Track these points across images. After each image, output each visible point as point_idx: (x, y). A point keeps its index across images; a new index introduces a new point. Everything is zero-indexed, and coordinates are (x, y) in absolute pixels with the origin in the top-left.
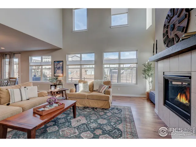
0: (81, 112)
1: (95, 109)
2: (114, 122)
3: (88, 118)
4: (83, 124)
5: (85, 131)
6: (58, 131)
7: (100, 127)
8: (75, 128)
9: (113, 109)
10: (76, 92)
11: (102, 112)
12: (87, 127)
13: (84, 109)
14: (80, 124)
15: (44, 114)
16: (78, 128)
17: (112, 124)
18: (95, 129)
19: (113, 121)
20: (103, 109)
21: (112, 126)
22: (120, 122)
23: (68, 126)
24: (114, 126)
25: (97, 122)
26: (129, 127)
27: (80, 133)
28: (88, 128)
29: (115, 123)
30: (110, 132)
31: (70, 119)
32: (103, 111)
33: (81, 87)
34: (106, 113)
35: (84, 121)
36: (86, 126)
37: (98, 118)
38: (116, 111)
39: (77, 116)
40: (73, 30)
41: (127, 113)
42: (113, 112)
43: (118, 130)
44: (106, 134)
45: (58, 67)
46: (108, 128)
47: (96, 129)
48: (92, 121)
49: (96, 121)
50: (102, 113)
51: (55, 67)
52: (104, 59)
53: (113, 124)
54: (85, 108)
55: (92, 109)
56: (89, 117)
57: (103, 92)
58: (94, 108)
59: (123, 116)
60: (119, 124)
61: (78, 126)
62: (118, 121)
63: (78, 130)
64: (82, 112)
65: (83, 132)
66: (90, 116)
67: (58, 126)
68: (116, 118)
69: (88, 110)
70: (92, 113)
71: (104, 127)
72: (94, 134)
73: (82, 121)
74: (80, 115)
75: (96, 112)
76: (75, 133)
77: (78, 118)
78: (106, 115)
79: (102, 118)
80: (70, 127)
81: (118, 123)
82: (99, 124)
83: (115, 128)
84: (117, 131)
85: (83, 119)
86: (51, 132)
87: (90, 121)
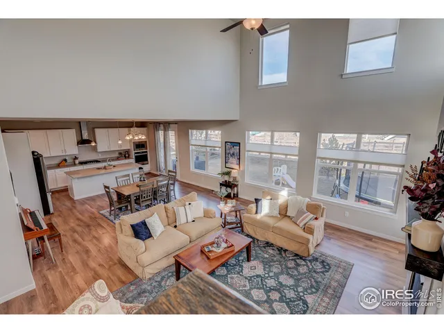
0: (260, 252)
1: (283, 252)
2: (303, 288)
3: (267, 266)
4: (258, 276)
5: (258, 288)
6: (226, 275)
7: (280, 288)
8: (246, 278)
9: (316, 259)
10: (256, 213)
11: (293, 262)
12: (262, 283)
13: (265, 247)
14: (255, 274)
15: (211, 258)
16: (250, 279)
17: (300, 289)
18: (271, 290)
19: (303, 285)
20: (296, 255)
21: (299, 293)
22: (314, 290)
23: (239, 273)
24: (301, 294)
25: (278, 279)
26: (324, 304)
27: (251, 289)
28: (263, 285)
29: (305, 290)
30: (291, 301)
31: (243, 260)
32: (294, 260)
33: (265, 206)
34: (298, 265)
35: (260, 270)
36: (262, 280)
37: (282, 273)
38: (318, 266)
39: (252, 259)
40: (260, 84)
41: (338, 277)
42: (311, 267)
43: (305, 303)
44: (283, 302)
45: (232, 153)
46: (290, 294)
47: (273, 290)
48: (271, 274)
49: (277, 276)
50: (291, 264)
51: (228, 151)
52: (319, 146)
53: (302, 290)
54: (268, 244)
55: (279, 250)
56: (270, 266)
57: (301, 225)
58: (282, 248)
59: (324, 282)
60: (312, 293)
61: (251, 277)
62: (312, 286)
63: (249, 283)
64: (262, 253)
65: (255, 288)
66: (272, 264)
67: (227, 268)
68: (310, 280)
69: (271, 251)
70: (275, 259)
71: (285, 291)
72: (268, 296)
73: (257, 270)
74: (257, 258)
75: (282, 259)
76: (245, 286)
77: (253, 263)
78: (297, 270)
79: (288, 274)
80: (241, 275)
81: (309, 291)
82: (280, 283)
83: (301, 299)
84: (301, 304)
85: (260, 266)
86: (219, 275)
87: (268, 274)
